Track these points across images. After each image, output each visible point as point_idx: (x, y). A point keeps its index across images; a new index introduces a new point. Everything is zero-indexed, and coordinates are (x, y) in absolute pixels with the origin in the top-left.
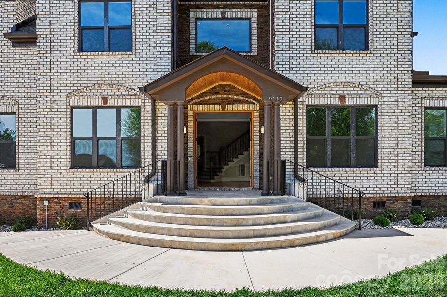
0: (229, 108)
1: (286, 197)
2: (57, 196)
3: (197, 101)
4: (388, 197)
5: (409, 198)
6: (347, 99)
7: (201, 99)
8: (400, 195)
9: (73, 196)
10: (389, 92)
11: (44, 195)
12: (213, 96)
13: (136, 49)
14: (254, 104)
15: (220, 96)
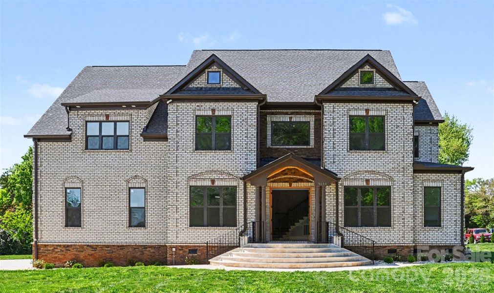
0: (294, 185)
1: (328, 245)
2: (181, 245)
3: (272, 180)
4: (398, 246)
5: (411, 247)
6: (371, 182)
7: (275, 179)
8: (405, 245)
9: (192, 245)
10: (398, 178)
11: (173, 244)
12: (283, 177)
13: (233, 149)
14: (312, 182)
15: (288, 176)
